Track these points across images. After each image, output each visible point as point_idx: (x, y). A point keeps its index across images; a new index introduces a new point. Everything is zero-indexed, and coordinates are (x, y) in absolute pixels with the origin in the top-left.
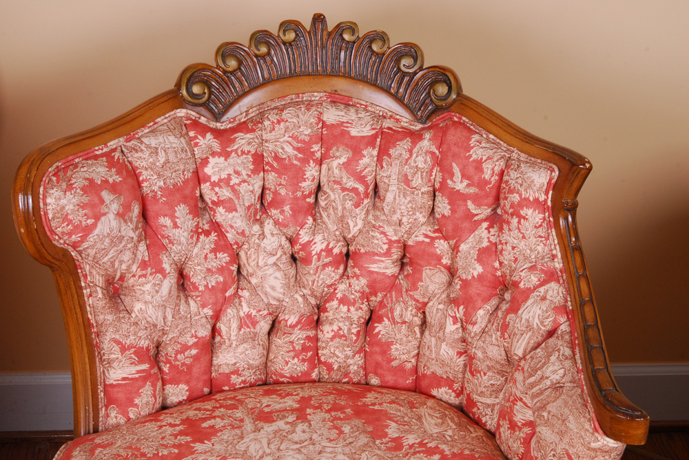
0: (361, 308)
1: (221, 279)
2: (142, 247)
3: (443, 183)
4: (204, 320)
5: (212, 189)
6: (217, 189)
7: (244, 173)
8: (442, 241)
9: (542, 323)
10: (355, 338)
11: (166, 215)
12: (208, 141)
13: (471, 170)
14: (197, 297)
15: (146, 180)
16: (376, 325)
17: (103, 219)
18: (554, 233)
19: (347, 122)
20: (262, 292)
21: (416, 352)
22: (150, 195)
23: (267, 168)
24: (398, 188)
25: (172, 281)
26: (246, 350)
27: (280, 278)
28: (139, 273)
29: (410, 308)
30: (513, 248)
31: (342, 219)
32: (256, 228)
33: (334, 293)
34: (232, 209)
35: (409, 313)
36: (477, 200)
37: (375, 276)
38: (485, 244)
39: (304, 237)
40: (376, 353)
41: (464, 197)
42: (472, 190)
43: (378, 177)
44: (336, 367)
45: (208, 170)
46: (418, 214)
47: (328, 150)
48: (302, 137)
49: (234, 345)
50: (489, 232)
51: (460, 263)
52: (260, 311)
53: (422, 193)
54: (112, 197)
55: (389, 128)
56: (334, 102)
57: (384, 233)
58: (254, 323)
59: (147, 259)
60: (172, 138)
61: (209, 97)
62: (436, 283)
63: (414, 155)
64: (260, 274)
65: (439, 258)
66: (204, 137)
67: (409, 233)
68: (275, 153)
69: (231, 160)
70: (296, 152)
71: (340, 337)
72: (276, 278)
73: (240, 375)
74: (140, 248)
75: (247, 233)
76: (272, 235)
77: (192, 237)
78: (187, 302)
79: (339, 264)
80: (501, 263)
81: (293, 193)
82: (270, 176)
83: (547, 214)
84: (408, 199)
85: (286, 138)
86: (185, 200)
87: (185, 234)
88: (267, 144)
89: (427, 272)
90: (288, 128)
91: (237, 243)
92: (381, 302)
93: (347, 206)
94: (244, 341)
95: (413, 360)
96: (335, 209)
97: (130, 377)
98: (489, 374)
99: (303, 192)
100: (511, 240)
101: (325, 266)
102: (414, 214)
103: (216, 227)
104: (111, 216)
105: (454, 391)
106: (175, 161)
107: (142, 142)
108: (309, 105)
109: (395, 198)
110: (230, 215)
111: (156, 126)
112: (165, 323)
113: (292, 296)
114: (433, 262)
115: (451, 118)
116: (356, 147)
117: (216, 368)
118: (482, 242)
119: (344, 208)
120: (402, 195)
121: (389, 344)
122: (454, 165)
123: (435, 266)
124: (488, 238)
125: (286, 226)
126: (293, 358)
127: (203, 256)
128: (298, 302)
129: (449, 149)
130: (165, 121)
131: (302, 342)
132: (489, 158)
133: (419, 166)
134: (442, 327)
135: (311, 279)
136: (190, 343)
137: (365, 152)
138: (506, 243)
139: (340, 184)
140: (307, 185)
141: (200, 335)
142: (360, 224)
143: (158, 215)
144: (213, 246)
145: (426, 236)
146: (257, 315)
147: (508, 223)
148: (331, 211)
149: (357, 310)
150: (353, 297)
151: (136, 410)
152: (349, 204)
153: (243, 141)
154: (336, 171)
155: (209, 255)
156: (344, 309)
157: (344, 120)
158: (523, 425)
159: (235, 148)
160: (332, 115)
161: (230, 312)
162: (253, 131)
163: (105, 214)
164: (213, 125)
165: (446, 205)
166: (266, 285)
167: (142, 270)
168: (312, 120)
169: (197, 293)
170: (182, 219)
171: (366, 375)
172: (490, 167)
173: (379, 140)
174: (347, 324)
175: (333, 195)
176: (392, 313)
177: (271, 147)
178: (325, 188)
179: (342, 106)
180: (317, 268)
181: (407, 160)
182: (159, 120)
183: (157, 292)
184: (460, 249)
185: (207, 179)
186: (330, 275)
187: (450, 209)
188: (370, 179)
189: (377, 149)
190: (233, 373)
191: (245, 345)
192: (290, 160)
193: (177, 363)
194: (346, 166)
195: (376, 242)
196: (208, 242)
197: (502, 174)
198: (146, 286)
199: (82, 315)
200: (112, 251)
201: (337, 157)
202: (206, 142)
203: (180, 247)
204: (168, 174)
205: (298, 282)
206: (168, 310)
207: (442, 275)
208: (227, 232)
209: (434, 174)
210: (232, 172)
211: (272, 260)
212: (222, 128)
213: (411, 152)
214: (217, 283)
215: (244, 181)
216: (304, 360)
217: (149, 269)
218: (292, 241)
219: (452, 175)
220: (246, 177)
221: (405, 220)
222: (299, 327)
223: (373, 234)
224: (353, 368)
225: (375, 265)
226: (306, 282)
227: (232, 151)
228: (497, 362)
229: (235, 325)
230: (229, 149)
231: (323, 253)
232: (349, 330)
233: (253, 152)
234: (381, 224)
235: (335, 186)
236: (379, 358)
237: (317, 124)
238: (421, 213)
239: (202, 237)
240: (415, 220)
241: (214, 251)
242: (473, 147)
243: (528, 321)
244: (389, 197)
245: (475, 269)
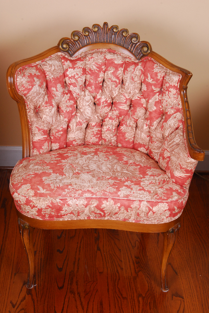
0: (116, 121)
1: (71, 109)
2: (46, 97)
3: (145, 80)
4: (65, 122)
5: (69, 79)
6: (70, 79)
7: (79, 74)
8: (143, 99)
9: (174, 125)
10: (114, 131)
11: (54, 87)
12: (68, 63)
13: (154, 76)
14: (63, 114)
15: (48, 75)
16: (121, 127)
17: (34, 86)
18: (180, 97)
19: (114, 59)
21: (134, 136)
22: (49, 80)
23: (87, 73)
24: (130, 81)
25: (55, 109)
26: (78, 133)
28: (45, 105)
29: (132, 121)
30: (166, 101)
31: (111, 91)
32: (83, 93)
33: (108, 116)
34: (75, 86)
35: (132, 123)
36: (155, 85)
37: (121, 110)
38: (157, 100)
39: (98, 97)
40: (121, 136)
41: (151, 85)
42: (154, 82)
43: (123, 77)
44: (107, 140)
45: (68, 73)
46: (136, 90)
47: (107, 68)
48: (99, 63)
49: (74, 131)
50: (159, 96)
51: (149, 106)
52: (83, 120)
53: (138, 83)
54: (37, 80)
55: (128, 61)
56: (110, 52)
57: (124, 96)
58: (81, 124)
59: (47, 101)
60: (56, 62)
61: (69, 49)
62: (141, 113)
63: (135, 71)
64: (84, 108)
65: (142, 105)
66: (67, 62)
67: (133, 96)
68: (90, 68)
69: (75, 70)
70: (97, 68)
71: (109, 130)
72: (89, 110)
73: (76, 141)
74: (45, 97)
75: (80, 94)
76: (88, 95)
77: (62, 95)
78: (60, 116)
79: (110, 106)
80: (162, 106)
81: (95, 82)
82: (88, 76)
83: (177, 90)
84: (133, 85)
85: (94, 63)
86: (60, 82)
87: (60, 93)
88: (87, 65)
89: (138, 109)
90: (94, 60)
91: (76, 98)
92: (123, 119)
93: (113, 87)
94: (78, 130)
95: (133, 139)
96: (109, 88)
97: (41, 139)
98: (157, 142)
99: (99, 82)
100: (166, 99)
101: (105, 106)
102: (135, 90)
103: (70, 92)
104: (37, 86)
105: (145, 149)
106: (57, 69)
107: (47, 63)
108: (101, 53)
109: (129, 85)
110: (75, 88)
111: (51, 58)
112: (53, 122)
113: (94, 116)
114: (140, 106)
115: (148, 59)
116: (117, 67)
117: (68, 139)
118: (156, 99)
119: (112, 87)
120: (131, 84)
121: (125, 133)
122: (148, 74)
123: (141, 107)
124: (158, 98)
125: (93, 93)
126: (94, 137)
127: (65, 101)
128: (96, 118)
129: (147, 69)
130: (54, 56)
131: (97, 131)
132: (160, 72)
133: (137, 74)
134: (142, 127)
135: (100, 110)
136: (60, 130)
137: (119, 69)
138: (164, 100)
139: (111, 79)
140: (100, 79)
141: (63, 127)
142: (117, 93)
143: (51, 87)
144: (69, 98)
145: (138, 97)
146: (82, 122)
147: (165, 93)
148: (108, 88)
149: (115, 121)
150: (114, 117)
151: (43, 150)
152: (113, 86)
153: (79, 64)
154: (110, 75)
155: (67, 101)
156: (111, 121)
157: (113, 58)
158: (167, 158)
159: (77, 66)
160: (109, 56)
161: (74, 120)
162: (83, 61)
163: (35, 85)
164: (70, 58)
165: (145, 87)
166: (86, 112)
167: (46, 104)
168: (102, 58)
169: (63, 113)
170: (59, 89)
171: (117, 143)
172: (160, 75)
173: (124, 65)
174: (111, 126)
175: (108, 83)
176: (126, 123)
177: (88, 66)
178: (106, 81)
179: (112, 54)
180: (102, 107)
181: (133, 72)
182: (52, 55)
183: (50, 112)
184: (149, 102)
185: (67, 76)
186: (107, 109)
187: (146, 89)
188: (121, 78)
189: (123, 68)
190: (74, 141)
191: (78, 131)
192: (94, 71)
193: (56, 136)
194: (113, 73)
195: (122, 99)
196: (67, 97)
197: (164, 77)
198: (47, 110)
199: (26, 118)
200: (37, 97)
201: (110, 70)
202: (67, 63)
203: (58, 98)
204: (55, 73)
205: (96, 111)
206: (54, 118)
207: (143, 110)
208: (73, 94)
209: (142, 77)
210: (75, 74)
211: (88, 104)
212: (73, 59)
213: (134, 69)
214: (70, 110)
215: (79, 77)
216: (97, 138)
217: (48, 104)
218: (94, 98)
219: (147, 77)
220: (80, 76)
221: (131, 92)
222: (96, 126)
223: (121, 96)
224: (113, 141)
225: (121, 107)
226: (98, 112)
227: (76, 67)
228: (160, 138)
229: (75, 125)
230: (75, 66)
231: (105, 102)
232: (112, 128)
233: (83, 68)
234: (124, 93)
235: (109, 80)
236: (121, 138)
237: (104, 59)
238: (137, 89)
239: (65, 95)
240: (135, 92)
241: (69, 100)
242: (155, 68)
243: (170, 124)
244: (127, 84)
245: (154, 108)
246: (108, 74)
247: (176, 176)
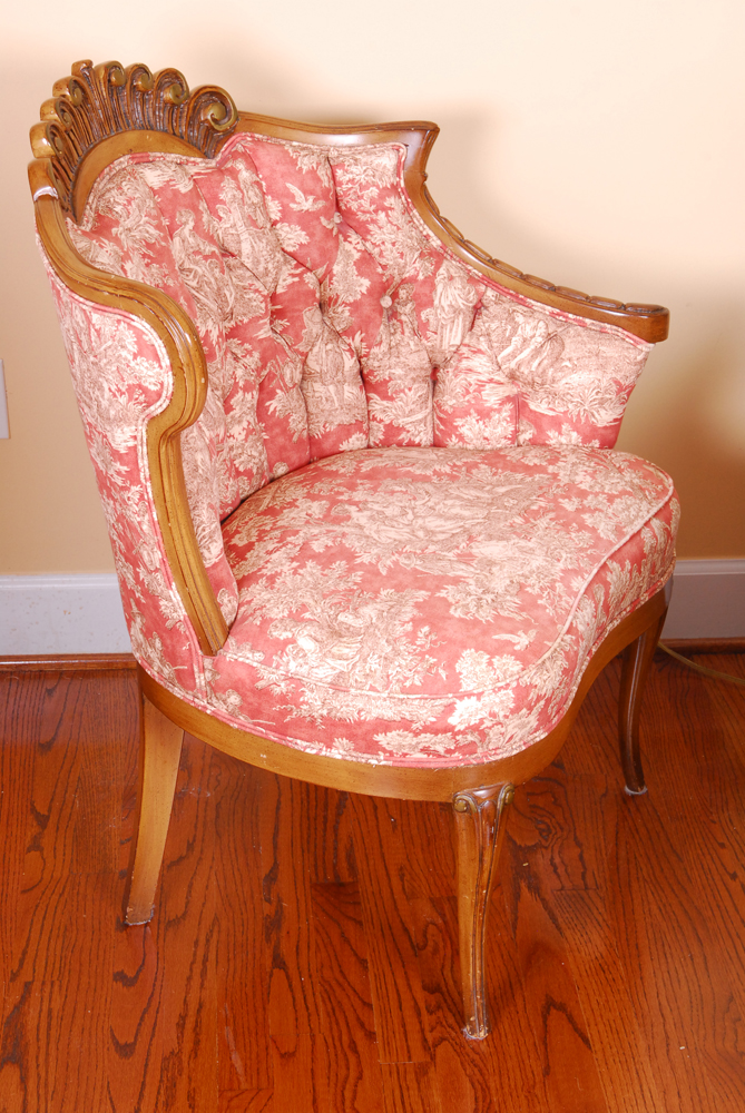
3: (284, 211)
8: (309, 274)
9: (467, 300)
16: (267, 404)
19: (171, 180)
24: (250, 234)
30: (394, 244)
31: (220, 292)
33: (236, 384)
36: (326, 213)
37: (264, 343)
38: (356, 255)
41: (315, 216)
42: (319, 204)
43: (220, 232)
44: (255, 471)
47: (172, 218)
48: (152, 212)
55: (199, 174)
56: (141, 163)
57: (257, 291)
63: (245, 192)
65: (314, 293)
67: (276, 281)
68: (144, 241)
70: (158, 232)
80: (384, 267)
83: (403, 197)
85: (144, 219)
89: (307, 315)
90: (139, 206)
92: (269, 373)
93: (217, 275)
96: (209, 283)
98: (415, 386)
108: (131, 174)
109: (252, 247)
114: (311, 301)
115: (245, 140)
118: (352, 256)
119: (216, 279)
120: (257, 240)
121: (287, 419)
122: (288, 185)
129: (274, 171)
134: (339, 368)
137: (200, 208)
138: (383, 243)
139: (200, 253)
145: (293, 275)
147: (374, 221)
148: (207, 287)
154: (191, 240)
156: (250, 396)
157: (165, 178)
158: (500, 404)
160: (152, 178)
162: (118, 222)
165: (299, 232)
168: (147, 190)
171: (271, 469)
173: (199, 190)
175: (200, 269)
176: (283, 380)
178: (187, 265)
179: (149, 165)
181: (242, 200)
184: (335, 272)
187: (307, 235)
189: (204, 201)
194: (196, 229)
195: (255, 304)
197: (333, 177)
213: (240, 189)
219: (292, 198)
221: (270, 266)
223: (247, 297)
225: (262, 331)
228: (422, 369)
235: (197, 258)
236: (281, 440)
237: (150, 193)
242: (297, 159)
243: (451, 306)
244: (245, 249)
245: (361, 285)
246: (185, 237)
247: (605, 424)
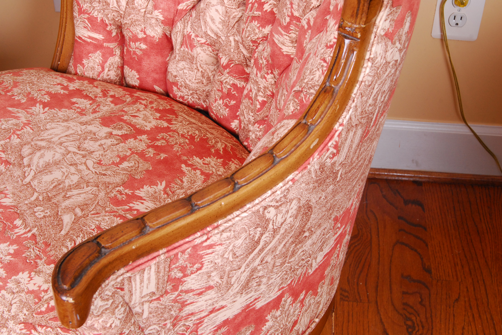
0: (265, 78)
20: (203, 19)
26: (185, 68)
27: (221, 13)
37: (276, 48)
44: (243, 126)
52: (197, 36)
58: (192, 46)
71: (249, 98)
72: (217, 11)
73: (179, 89)
94: (183, 58)
101: (254, 18)
113: (228, 37)
126: (220, 99)
128: (230, 45)
131: (229, 87)
136: (140, 36)
145: (308, 22)
146: (195, 39)
149: (262, 78)
150: (261, 62)
151: (82, 68)
156: (255, 71)
161: (179, 25)
166: (207, 14)
174: (256, 88)
180: (248, 17)
186: (256, 30)
190: (174, 84)
191: (184, 63)
193: (131, 49)
195: (285, 11)
216: (227, 106)
222: (228, 70)
224: (252, 136)
225: (277, 36)
231: (256, 5)
